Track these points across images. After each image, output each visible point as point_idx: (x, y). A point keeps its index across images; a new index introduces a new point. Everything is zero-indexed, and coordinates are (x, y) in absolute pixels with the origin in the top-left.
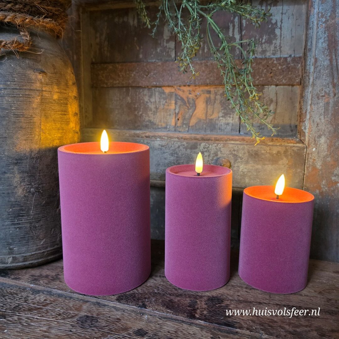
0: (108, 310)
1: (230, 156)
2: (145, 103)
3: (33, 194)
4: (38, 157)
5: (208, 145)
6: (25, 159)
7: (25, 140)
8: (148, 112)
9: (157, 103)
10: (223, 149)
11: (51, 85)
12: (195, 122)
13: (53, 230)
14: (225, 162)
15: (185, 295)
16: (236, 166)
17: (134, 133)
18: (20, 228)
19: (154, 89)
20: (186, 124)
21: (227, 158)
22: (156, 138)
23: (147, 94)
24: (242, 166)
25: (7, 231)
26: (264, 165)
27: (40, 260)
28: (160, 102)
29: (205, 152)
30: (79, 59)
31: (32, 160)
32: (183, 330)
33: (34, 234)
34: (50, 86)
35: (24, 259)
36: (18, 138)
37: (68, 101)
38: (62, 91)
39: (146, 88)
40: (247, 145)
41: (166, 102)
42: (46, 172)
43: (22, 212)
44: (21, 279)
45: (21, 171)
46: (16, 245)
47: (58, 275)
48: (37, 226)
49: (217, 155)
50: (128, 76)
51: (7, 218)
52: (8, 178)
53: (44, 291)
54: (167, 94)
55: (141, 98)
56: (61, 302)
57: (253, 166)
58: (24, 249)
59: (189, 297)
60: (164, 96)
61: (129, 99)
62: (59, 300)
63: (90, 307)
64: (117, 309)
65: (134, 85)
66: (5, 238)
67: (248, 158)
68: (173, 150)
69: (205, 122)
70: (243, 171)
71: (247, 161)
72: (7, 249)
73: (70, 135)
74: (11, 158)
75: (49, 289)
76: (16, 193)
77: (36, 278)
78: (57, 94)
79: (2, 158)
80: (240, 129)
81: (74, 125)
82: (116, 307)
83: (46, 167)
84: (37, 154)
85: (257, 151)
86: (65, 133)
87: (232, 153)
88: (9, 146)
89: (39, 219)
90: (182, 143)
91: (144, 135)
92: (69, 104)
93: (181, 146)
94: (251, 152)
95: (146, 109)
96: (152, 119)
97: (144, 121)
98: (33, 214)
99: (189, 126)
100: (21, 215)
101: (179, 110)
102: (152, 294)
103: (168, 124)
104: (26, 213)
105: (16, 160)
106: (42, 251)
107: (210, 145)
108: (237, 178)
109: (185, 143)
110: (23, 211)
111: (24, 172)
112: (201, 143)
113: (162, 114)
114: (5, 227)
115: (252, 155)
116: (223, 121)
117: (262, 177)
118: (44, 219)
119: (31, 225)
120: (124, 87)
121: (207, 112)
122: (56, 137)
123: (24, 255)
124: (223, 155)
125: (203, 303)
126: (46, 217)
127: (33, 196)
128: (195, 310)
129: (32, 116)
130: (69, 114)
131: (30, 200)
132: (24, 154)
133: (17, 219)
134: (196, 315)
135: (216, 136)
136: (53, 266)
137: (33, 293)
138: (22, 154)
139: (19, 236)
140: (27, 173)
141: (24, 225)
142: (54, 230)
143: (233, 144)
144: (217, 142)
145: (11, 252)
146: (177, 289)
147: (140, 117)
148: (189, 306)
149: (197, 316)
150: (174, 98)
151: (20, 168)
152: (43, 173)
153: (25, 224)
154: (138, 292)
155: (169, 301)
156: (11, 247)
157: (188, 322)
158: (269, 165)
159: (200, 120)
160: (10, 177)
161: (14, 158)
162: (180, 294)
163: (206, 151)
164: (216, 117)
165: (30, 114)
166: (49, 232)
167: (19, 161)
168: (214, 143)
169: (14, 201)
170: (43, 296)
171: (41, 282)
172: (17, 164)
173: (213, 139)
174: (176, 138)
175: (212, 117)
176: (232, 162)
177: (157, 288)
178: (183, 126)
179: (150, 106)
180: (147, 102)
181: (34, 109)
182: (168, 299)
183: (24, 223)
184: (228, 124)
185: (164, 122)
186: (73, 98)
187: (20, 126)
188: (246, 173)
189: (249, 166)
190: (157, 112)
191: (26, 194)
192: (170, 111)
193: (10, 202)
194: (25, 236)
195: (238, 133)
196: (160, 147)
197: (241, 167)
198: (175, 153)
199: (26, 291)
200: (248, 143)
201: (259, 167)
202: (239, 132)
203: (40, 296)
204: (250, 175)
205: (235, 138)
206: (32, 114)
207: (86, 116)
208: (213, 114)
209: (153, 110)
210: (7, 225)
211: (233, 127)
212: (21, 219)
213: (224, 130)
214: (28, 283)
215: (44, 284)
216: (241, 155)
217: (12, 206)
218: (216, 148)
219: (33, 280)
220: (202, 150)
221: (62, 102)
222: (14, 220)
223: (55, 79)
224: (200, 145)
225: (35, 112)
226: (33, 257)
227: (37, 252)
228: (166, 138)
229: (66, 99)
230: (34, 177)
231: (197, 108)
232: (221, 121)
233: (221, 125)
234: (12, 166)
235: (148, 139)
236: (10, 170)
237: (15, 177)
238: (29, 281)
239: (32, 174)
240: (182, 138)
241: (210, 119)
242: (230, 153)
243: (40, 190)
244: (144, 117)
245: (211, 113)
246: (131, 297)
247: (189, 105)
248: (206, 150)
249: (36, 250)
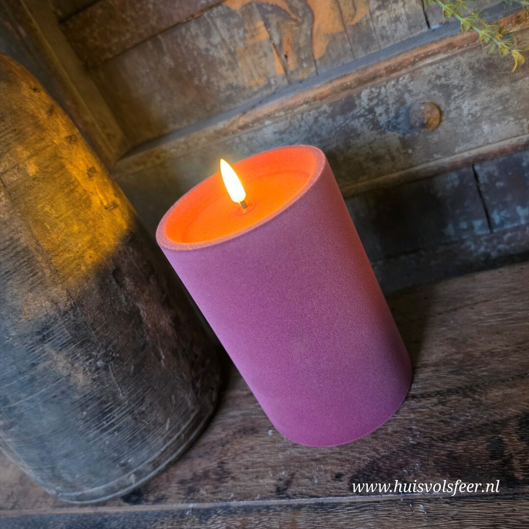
0: (346, 516)
1: (433, 92)
2: (204, 53)
3: (106, 368)
4: (74, 306)
5: (378, 90)
6: (52, 323)
7: (30, 291)
8: (220, 70)
9: (228, 41)
10: (413, 85)
11: (9, 150)
12: (325, 46)
13: (173, 397)
14: (428, 112)
15: (470, 429)
16: (454, 109)
17: (215, 132)
18: (118, 430)
19: (209, 15)
20: (307, 60)
21: (427, 101)
22: (262, 123)
23: (199, 31)
24: (466, 103)
25: (100, 446)
26: (516, 80)
27: (180, 450)
28: (232, 37)
29: (375, 108)
30: (31, 31)
31: (66, 318)
32: (506, 515)
33: (147, 423)
34: (8, 154)
35: (154, 465)
36: (16, 295)
37: (62, 158)
38: (38, 146)
39: (190, 20)
40: (462, 54)
41: (245, 31)
42: (104, 319)
43: (106, 406)
44: (167, 498)
45: (61, 346)
46: (128, 456)
47: (222, 463)
48: (144, 409)
49: (403, 103)
50: (141, 13)
51: (88, 428)
52: (46, 369)
53: (216, 507)
54: (238, 12)
55: (190, 46)
56: (257, 524)
57: (490, 95)
58: (144, 453)
59: (482, 433)
60: (236, 20)
61: (168, 60)
62: (251, 520)
63: (311, 518)
64: (361, 507)
65: (163, 27)
66: (104, 455)
67: (474, 82)
68: (306, 131)
69: (346, 36)
70: (471, 112)
71: (474, 88)
72: (118, 468)
73: (106, 221)
74: (27, 336)
75: (224, 504)
76: (75, 384)
77: (190, 485)
78: (31, 161)
79: (12, 344)
80: (426, 18)
81: (100, 196)
82: (355, 503)
83: (98, 312)
84: (68, 300)
85: (490, 59)
86: (94, 226)
87: (436, 85)
88: (9, 318)
89: (141, 398)
90: (319, 111)
91: (235, 127)
92: (67, 162)
93: (320, 115)
94: (477, 66)
95: (212, 64)
96: (232, 80)
97: (219, 91)
98: (126, 397)
99: (315, 61)
100: (107, 410)
101: (281, 35)
102: (408, 451)
103: (270, 76)
104: (114, 403)
105: (39, 333)
106: (176, 437)
107: (380, 88)
108: (462, 133)
109: (325, 107)
110: (106, 403)
111: (67, 344)
112: (361, 93)
113: (249, 60)
114: (92, 442)
115: (481, 71)
116: (383, 18)
117: (518, 109)
118: (148, 392)
119: (134, 415)
120: (146, 40)
121: (341, 12)
122: (83, 246)
123: (150, 460)
124: (415, 98)
125: (515, 438)
126: (150, 386)
127: (108, 371)
128: (507, 462)
129: (11, 239)
130: (79, 184)
131: (107, 380)
132: (46, 315)
133: (104, 420)
134: (517, 475)
135: (387, 64)
136: (204, 445)
137: (200, 518)
138: (41, 318)
139: (124, 441)
140: (72, 344)
141: (121, 423)
142: (176, 396)
143: (431, 64)
144: (394, 75)
145: (126, 468)
146: (448, 420)
147: (208, 87)
148: (493, 457)
149: (519, 475)
150: (257, 15)
151: (53, 342)
152: (101, 324)
153: (123, 419)
154: (378, 454)
155: (448, 456)
156: (122, 462)
157: (506, 495)
158: (525, 77)
159: (333, 38)
160: (47, 367)
161: (32, 333)
162: (461, 432)
163: (377, 105)
164: (366, 16)
165: (8, 238)
166: (169, 404)
167: (45, 333)
168: (388, 81)
169: (82, 398)
170: (219, 522)
171: (203, 492)
172: (45, 340)
173: (383, 72)
174: (302, 105)
175: (356, 20)
176: (442, 102)
177: (409, 432)
178: (301, 67)
179: (216, 54)
180: (207, 50)
181: (8, 223)
182: (443, 452)
183: (119, 419)
184: (397, 19)
185: (260, 76)
186: (66, 144)
187: (3, 273)
188: (478, 115)
189: (482, 98)
190: (236, 63)
191: (94, 375)
192: (261, 47)
193: (75, 402)
194: (135, 434)
195: (426, 29)
196: (278, 136)
197: (465, 107)
198: (313, 136)
199: (188, 519)
200: (463, 49)
201: (506, 89)
202: (427, 27)
203: (215, 521)
204: (488, 114)
205: (430, 51)
206: (11, 235)
207: (108, 135)
208: (357, 12)
209: (226, 61)
210: (95, 437)
211: (410, 21)
212: (111, 415)
213: (393, 36)
214: (182, 503)
215: (209, 495)
216: (456, 82)
217: (83, 406)
218: (397, 90)
219: (188, 494)
220: (368, 105)
221: (50, 169)
222: (101, 424)
223: (9, 133)
224: (359, 97)
225: (12, 227)
226: (166, 454)
227: (168, 444)
228: (282, 113)
229: (55, 156)
230: (89, 341)
231: (316, 13)
232: (380, 19)
233: (384, 28)
234: (39, 348)
235: (246, 131)
236: (39, 356)
237: (56, 362)
238: (183, 497)
239: (83, 338)
240: (315, 99)
241: (353, 26)
242: (431, 86)
243: (114, 355)
244: (215, 83)
245: (352, 11)
246: (372, 473)
247: (297, 14)
248: (375, 102)
249: (165, 443)
